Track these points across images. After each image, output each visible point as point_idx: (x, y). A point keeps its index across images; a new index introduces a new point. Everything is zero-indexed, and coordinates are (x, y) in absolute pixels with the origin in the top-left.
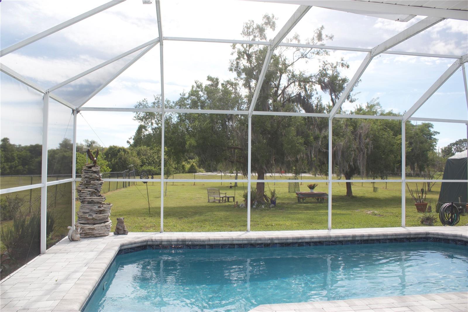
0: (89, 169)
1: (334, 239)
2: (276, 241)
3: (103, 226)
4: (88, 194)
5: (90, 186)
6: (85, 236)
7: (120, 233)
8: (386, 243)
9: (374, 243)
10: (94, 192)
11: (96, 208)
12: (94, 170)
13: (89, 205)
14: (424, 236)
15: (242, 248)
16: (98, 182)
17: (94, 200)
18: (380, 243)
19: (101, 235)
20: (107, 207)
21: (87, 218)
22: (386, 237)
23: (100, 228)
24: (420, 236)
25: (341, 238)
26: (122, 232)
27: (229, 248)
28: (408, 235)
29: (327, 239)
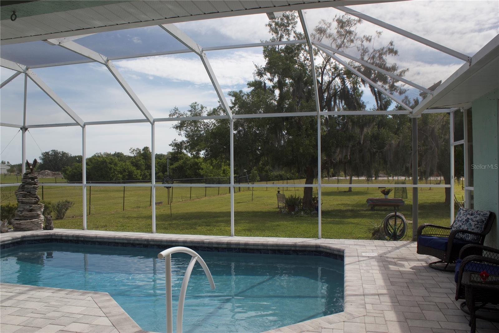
0: (26, 176)
1: (207, 245)
2: (152, 243)
3: (28, 222)
4: (20, 196)
5: (25, 189)
6: (16, 229)
7: (47, 229)
8: (268, 253)
9: (254, 253)
10: (26, 194)
11: (27, 207)
12: (30, 177)
13: (23, 205)
14: (314, 249)
15: (124, 246)
16: (30, 186)
17: (24, 201)
18: (261, 253)
19: (29, 229)
20: (36, 207)
21: (18, 215)
22: (265, 248)
23: (26, 223)
24: (308, 249)
25: (215, 244)
26: (49, 228)
27: (114, 246)
28: (293, 247)
29: (201, 245)
